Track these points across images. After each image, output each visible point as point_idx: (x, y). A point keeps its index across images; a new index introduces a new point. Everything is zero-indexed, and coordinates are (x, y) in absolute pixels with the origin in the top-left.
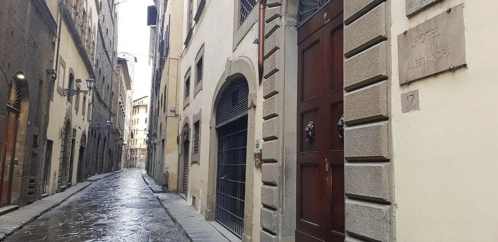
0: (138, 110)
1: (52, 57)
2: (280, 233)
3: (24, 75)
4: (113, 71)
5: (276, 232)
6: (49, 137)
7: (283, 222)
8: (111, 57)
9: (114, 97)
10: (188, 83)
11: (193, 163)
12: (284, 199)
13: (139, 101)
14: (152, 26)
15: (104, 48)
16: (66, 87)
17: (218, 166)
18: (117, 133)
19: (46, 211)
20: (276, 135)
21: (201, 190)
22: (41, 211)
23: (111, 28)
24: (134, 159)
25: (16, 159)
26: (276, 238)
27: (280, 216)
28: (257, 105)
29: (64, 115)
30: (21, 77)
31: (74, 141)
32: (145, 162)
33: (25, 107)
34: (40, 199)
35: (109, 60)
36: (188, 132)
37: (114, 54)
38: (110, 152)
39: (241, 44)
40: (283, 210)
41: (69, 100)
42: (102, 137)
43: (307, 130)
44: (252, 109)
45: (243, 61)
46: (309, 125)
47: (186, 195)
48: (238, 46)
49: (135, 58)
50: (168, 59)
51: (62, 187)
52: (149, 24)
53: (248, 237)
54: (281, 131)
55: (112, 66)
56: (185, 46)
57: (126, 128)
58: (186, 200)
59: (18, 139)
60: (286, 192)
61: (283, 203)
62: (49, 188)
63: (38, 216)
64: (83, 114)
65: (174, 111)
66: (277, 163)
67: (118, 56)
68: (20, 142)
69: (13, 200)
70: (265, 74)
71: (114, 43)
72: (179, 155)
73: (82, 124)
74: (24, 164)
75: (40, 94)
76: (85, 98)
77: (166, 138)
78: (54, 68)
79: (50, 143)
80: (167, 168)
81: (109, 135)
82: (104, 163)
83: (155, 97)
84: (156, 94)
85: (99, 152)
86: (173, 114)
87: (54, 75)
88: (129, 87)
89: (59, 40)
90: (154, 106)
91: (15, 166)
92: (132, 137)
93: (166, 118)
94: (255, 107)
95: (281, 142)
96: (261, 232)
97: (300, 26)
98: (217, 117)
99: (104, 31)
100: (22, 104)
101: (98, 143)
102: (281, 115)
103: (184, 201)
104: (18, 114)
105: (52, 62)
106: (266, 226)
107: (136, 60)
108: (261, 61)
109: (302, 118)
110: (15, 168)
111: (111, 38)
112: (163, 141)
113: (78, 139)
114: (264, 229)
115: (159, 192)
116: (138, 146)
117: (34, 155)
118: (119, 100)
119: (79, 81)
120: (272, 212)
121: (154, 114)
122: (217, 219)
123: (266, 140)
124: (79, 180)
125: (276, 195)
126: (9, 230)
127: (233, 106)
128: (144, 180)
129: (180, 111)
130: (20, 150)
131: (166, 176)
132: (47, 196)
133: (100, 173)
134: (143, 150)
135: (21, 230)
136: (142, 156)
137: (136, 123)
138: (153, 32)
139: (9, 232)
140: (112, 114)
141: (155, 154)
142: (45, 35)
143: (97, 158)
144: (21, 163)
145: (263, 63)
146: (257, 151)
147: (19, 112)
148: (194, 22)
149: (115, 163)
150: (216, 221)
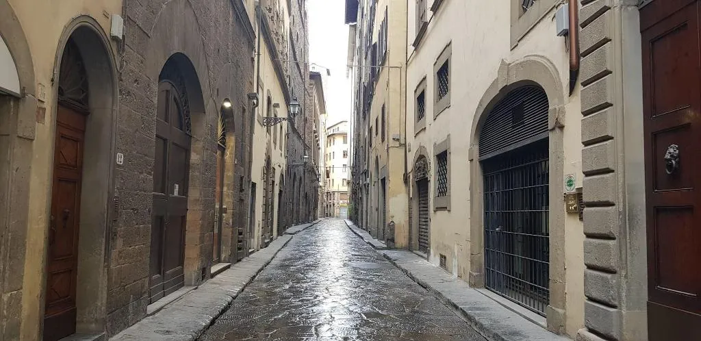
0: (334, 141)
1: (252, 78)
2: (624, 305)
3: (229, 101)
4: (305, 89)
5: (616, 303)
6: (253, 180)
7: (629, 290)
8: (302, 71)
9: (308, 125)
10: (421, 99)
11: (437, 209)
12: (629, 258)
13: (334, 128)
14: (351, 24)
15: (295, 59)
16: (265, 115)
17: (486, 213)
18: (312, 171)
19: (260, 270)
20: (611, 167)
21: (456, 246)
22: (257, 271)
23: (301, 34)
24: (330, 206)
25: (224, 207)
26: (617, 312)
27: (623, 281)
28: (566, 124)
29: (265, 151)
30: (227, 105)
31: (273, 182)
32: (347, 210)
33: (231, 142)
34: (247, 256)
35: (301, 76)
36: (425, 168)
37: (306, 66)
38: (306, 196)
39: (527, 37)
40: (627, 274)
41: (268, 131)
42: (298, 177)
43: (669, 157)
44: (557, 130)
45: (535, 62)
46: (672, 150)
47: (428, 252)
48: (522, 42)
49: (327, 70)
50: (386, 70)
51: (266, 241)
52: (348, 21)
53: (560, 311)
54: (620, 161)
55: (304, 83)
56: (413, 48)
57: (321, 164)
58: (428, 259)
59: (226, 182)
60: (630, 248)
61: (626, 263)
62: (255, 241)
63: (255, 277)
64: (281, 149)
65: (398, 140)
66: (614, 207)
67: (311, 70)
68: (228, 185)
69: (223, 256)
70: (581, 78)
71: (305, 52)
72: (410, 199)
73: (280, 161)
74: (233, 212)
75: (243, 125)
76: (281, 128)
77: (389, 177)
78: (255, 91)
79: (254, 185)
80: (393, 217)
81: (304, 174)
82: (301, 211)
83: (362, 123)
84: (364, 118)
85: (295, 197)
86: (397, 144)
87: (255, 101)
88: (323, 110)
89: (259, 54)
90: (361, 133)
91: (224, 214)
92: (328, 177)
93: (388, 150)
94: (562, 127)
95: (620, 176)
96: (585, 303)
97: (644, 5)
98: (481, 144)
99: (295, 37)
100: (227, 138)
101: (294, 185)
102: (618, 138)
103: (426, 261)
104: (223, 150)
105: (252, 84)
106: (594, 295)
107: (328, 73)
108: (574, 61)
109: (654, 139)
110: (224, 217)
111: (302, 47)
112: (383, 181)
113: (277, 181)
114: (591, 299)
115: (383, 249)
116: (335, 188)
117: (242, 200)
118: (314, 128)
119: (277, 105)
120: (609, 276)
121: (362, 144)
122: (488, 286)
123: (587, 174)
124: (280, 233)
125: (614, 252)
126: (234, 293)
127: (513, 127)
128: (355, 233)
129: (410, 139)
130: (228, 195)
131: (392, 227)
132: (253, 252)
133: (297, 224)
134: (343, 193)
135: (244, 293)
136: (341, 201)
137: (332, 157)
138: (353, 32)
139: (235, 295)
140: (306, 147)
141: (367, 199)
142: (245, 49)
143: (293, 204)
144: (230, 211)
145: (578, 63)
146: (568, 190)
147: (224, 149)
148: (429, 14)
149: (312, 211)
150: (486, 288)
